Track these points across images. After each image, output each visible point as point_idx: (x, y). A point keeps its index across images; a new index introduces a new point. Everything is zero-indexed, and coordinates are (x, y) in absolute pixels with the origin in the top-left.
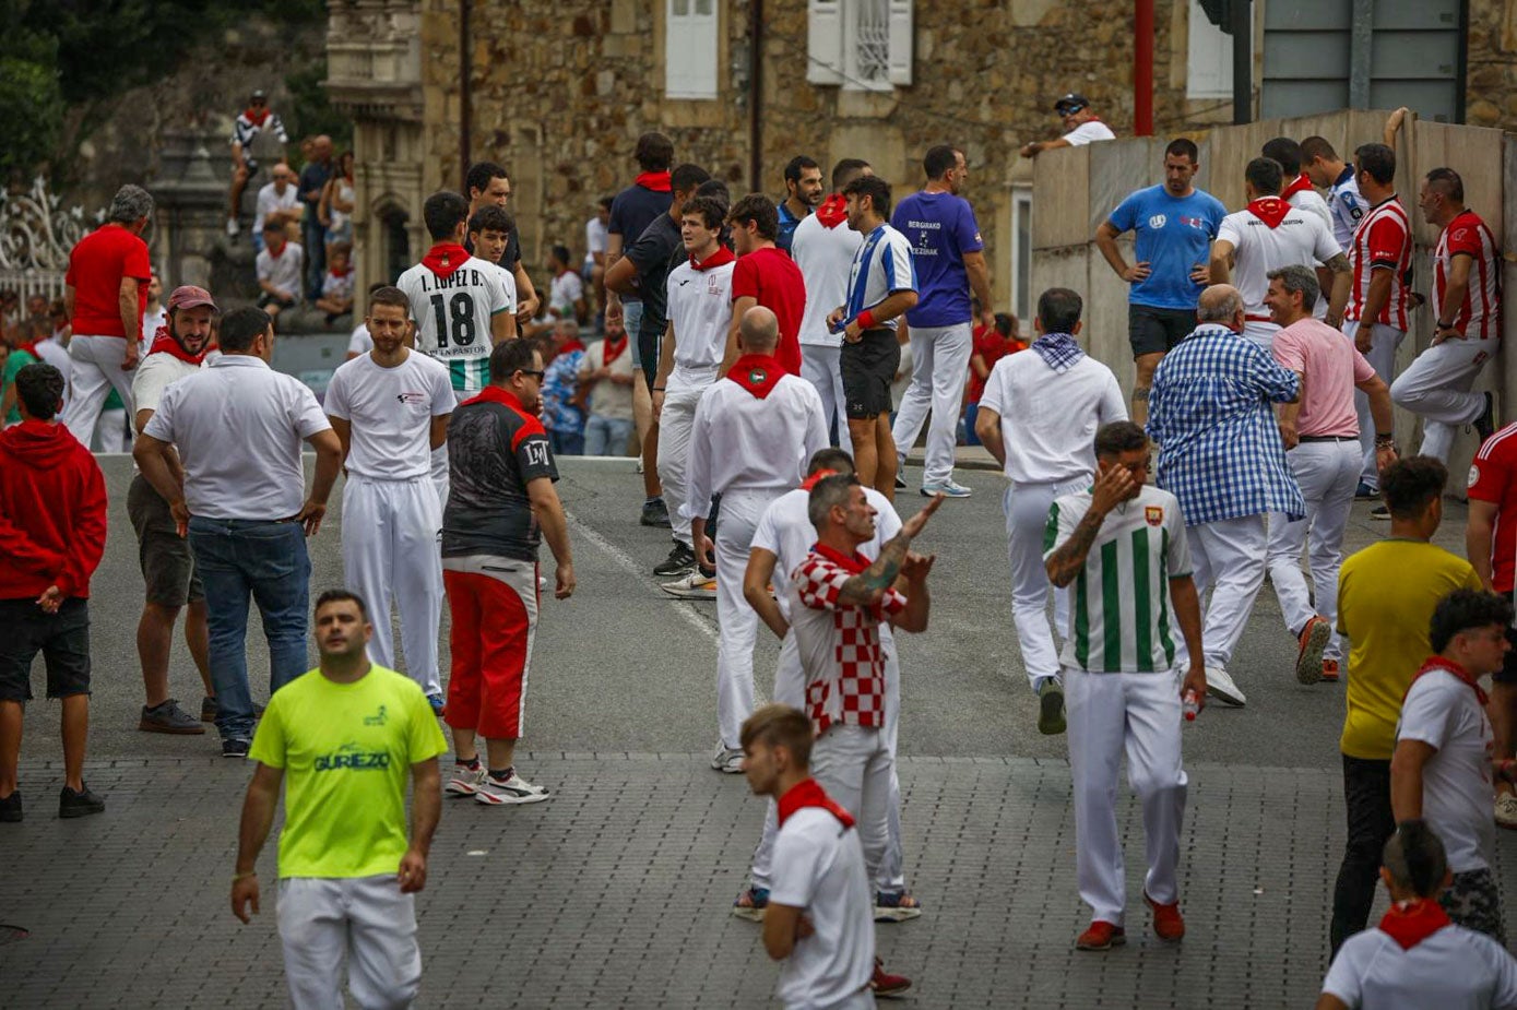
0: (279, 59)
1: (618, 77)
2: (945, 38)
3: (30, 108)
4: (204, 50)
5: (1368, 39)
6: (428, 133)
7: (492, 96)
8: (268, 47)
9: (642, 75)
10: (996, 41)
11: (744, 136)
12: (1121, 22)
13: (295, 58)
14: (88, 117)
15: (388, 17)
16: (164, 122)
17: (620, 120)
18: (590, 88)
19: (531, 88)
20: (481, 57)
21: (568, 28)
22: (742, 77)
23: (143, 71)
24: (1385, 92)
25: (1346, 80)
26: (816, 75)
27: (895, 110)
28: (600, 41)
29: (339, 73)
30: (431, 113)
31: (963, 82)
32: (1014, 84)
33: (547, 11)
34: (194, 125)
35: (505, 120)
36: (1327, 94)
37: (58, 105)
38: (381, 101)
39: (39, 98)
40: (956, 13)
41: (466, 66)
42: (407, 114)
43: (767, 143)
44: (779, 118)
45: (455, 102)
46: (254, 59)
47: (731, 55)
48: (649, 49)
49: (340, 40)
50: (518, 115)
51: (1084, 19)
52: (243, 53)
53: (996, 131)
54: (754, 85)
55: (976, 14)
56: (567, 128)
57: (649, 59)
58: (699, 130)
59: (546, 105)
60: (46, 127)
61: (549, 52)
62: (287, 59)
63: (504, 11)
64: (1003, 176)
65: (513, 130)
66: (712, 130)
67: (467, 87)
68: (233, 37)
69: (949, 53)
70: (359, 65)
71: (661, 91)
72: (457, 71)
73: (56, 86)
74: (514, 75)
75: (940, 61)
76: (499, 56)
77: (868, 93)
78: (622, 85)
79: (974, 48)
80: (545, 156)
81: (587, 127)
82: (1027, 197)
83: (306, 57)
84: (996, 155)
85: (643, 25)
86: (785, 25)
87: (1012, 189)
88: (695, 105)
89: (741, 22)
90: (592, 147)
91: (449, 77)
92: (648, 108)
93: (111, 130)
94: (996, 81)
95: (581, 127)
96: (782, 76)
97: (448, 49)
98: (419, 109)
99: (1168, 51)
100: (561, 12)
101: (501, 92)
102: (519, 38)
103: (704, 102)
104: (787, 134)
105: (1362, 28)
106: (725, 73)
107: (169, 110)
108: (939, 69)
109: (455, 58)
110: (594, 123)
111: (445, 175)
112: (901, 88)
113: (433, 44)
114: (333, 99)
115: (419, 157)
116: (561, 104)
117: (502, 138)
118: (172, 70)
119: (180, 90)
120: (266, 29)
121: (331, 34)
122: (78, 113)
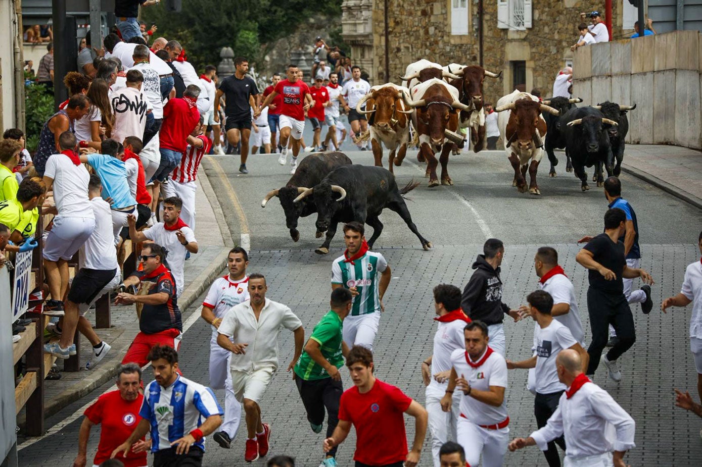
0: (327, 27)
1: (436, 28)
2: (543, 12)
3: (249, 46)
4: (303, 25)
5: (682, 8)
6: (375, 49)
7: (395, 37)
8: (324, 23)
9: (443, 29)
10: (560, 13)
11: (477, 46)
12: (600, 5)
13: (332, 27)
14: (267, 48)
15: (361, 12)
16: (291, 49)
17: (436, 42)
18: (427, 32)
19: (408, 33)
20: (391, 24)
21: (419, 13)
22: (476, 27)
23: (283, 33)
24: (689, 25)
25: (675, 21)
26: (501, 26)
27: (526, 36)
28: (430, 17)
29: (346, 31)
30: (376, 43)
31: (549, 26)
32: (566, 27)
33: (413, 8)
34: (300, 49)
35: (399, 43)
36: (668, 26)
37: (258, 44)
38: (359, 39)
39: (252, 42)
40: (546, 4)
41: (387, 27)
42: (368, 43)
43: (485, 48)
44: (489, 40)
45: (383, 38)
46: (319, 27)
47: (472, 20)
48: (446, 19)
49: (346, 20)
50: (403, 42)
51: (589, 4)
52: (316, 26)
53: (560, 42)
54: (480, 30)
55: (553, 4)
56: (419, 46)
57: (446, 23)
58: (462, 45)
59: (413, 38)
60: (254, 52)
61: (414, 21)
62: (329, 27)
63: (399, 9)
64: (562, 56)
65: (402, 47)
66: (467, 45)
67: (387, 33)
68: (312, 20)
69: (544, 17)
70: (352, 28)
71: (450, 33)
72: (384, 28)
73: (257, 38)
74: (402, 29)
75: (541, 20)
76: (397, 23)
77: (518, 31)
78: (437, 31)
79: (552, 15)
80: (412, 55)
81: (426, 45)
82: (571, 63)
83: (335, 26)
84: (560, 50)
85: (444, 11)
86: (490, 10)
87: (565, 61)
88: (461, 37)
89: (476, 9)
90: (428, 51)
91: (381, 30)
92: (445, 38)
93: (274, 52)
94: (560, 26)
95: (424, 45)
96: (489, 26)
97: (381, 21)
98: (372, 41)
99: (616, 14)
100: (417, 8)
101: (398, 35)
102: (404, 17)
103: (464, 36)
104: (491, 45)
105: (680, 5)
106: (471, 26)
107: (293, 45)
108: (541, 23)
109: (383, 25)
110: (428, 44)
111: (380, 62)
112: (529, 29)
113: (376, 20)
114: (344, 39)
115: (372, 56)
116: (417, 38)
117: (399, 50)
118: (293, 32)
119: (296, 38)
120: (323, 18)
121: (343, 18)
122: (263, 47)
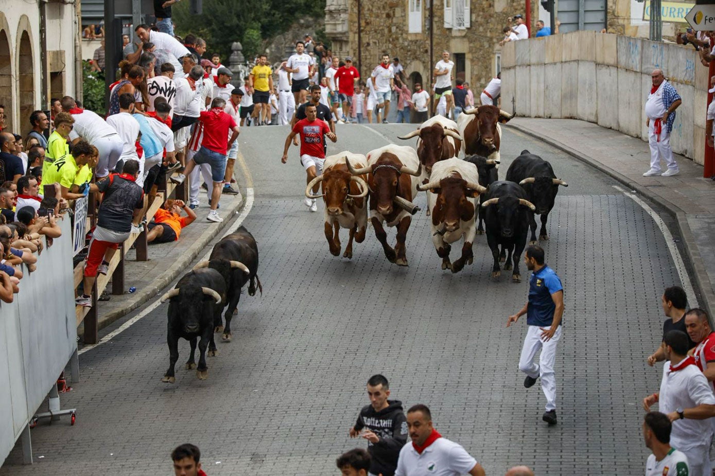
0: (314, 26)
1: (397, 28)
2: (478, 15)
3: (253, 41)
4: (295, 25)
5: (583, 12)
6: (350, 44)
7: (366, 34)
8: (311, 23)
9: (402, 28)
10: (491, 16)
11: (428, 42)
12: (522, 10)
13: (317, 26)
14: (267, 43)
15: (340, 15)
16: (286, 44)
17: (397, 39)
18: (390, 31)
19: (376, 31)
20: (363, 24)
21: (384, 16)
22: (428, 27)
23: (280, 31)
24: (588, 26)
25: (578, 23)
26: (446, 26)
27: (466, 34)
28: (392, 19)
29: (328, 29)
30: (351, 39)
31: (483, 26)
32: (495, 27)
33: (379, 12)
34: (293, 44)
35: (369, 39)
36: (573, 27)
37: (261, 40)
38: (338, 36)
39: (256, 38)
40: (481, 9)
41: (359, 26)
42: (345, 39)
43: (434, 43)
44: (437, 37)
45: (357, 35)
46: (308, 27)
47: (425, 21)
48: (404, 21)
49: (328, 21)
50: (372, 38)
51: (513, 10)
52: (305, 26)
53: (491, 38)
54: (431, 29)
55: (486, 10)
56: (384, 41)
57: (404, 23)
58: (417, 41)
59: (379, 35)
60: (257, 46)
61: (380, 22)
62: (315, 26)
63: (369, 12)
64: (493, 50)
65: (371, 42)
66: (420, 40)
67: (360, 31)
68: (302, 21)
69: (479, 19)
70: (333, 27)
71: (408, 31)
72: (357, 28)
73: (260, 35)
74: (371, 28)
75: (477, 21)
76: (367, 24)
77: (459, 30)
78: (398, 30)
79: (485, 18)
80: (379, 49)
81: (389, 41)
82: (499, 55)
83: (320, 26)
84: (491, 45)
85: (403, 14)
86: (438, 14)
87: (495, 53)
88: (416, 34)
89: (427, 13)
90: (391, 46)
91: (355, 29)
92: (404, 35)
93: (273, 46)
94: (491, 26)
95: (388, 41)
96: (438, 26)
97: (355, 22)
98: (348, 37)
99: (534, 17)
100: (383, 12)
101: (368, 32)
102: (372, 19)
103: (418, 33)
104: (440, 41)
105: (581, 10)
106: (424, 26)
107: (287, 40)
108: (477, 24)
109: (356, 25)
110: (391, 40)
111: (354, 54)
112: (468, 28)
113: (351, 21)
114: (327, 36)
115: (348, 50)
116: (383, 35)
117: (368, 44)
118: (288, 30)
119: (289, 35)
120: (310, 19)
121: (326, 20)
122: (265, 42)
